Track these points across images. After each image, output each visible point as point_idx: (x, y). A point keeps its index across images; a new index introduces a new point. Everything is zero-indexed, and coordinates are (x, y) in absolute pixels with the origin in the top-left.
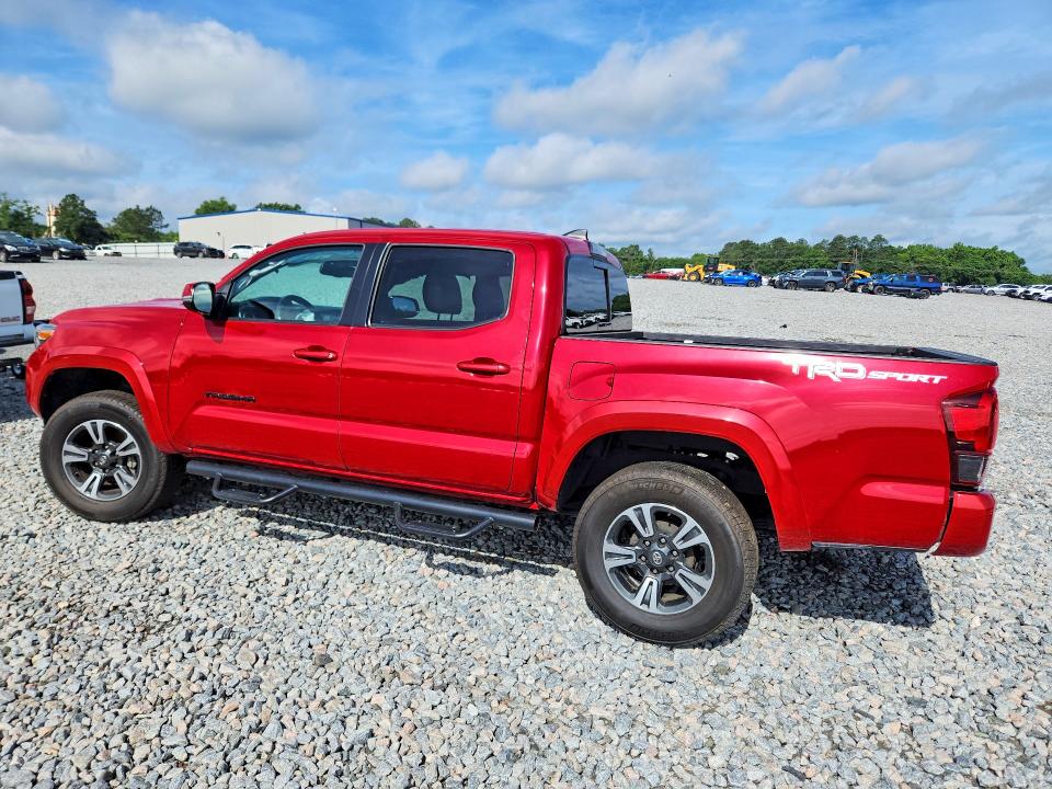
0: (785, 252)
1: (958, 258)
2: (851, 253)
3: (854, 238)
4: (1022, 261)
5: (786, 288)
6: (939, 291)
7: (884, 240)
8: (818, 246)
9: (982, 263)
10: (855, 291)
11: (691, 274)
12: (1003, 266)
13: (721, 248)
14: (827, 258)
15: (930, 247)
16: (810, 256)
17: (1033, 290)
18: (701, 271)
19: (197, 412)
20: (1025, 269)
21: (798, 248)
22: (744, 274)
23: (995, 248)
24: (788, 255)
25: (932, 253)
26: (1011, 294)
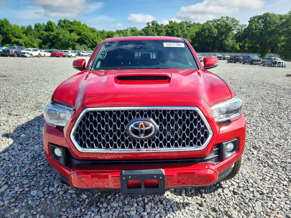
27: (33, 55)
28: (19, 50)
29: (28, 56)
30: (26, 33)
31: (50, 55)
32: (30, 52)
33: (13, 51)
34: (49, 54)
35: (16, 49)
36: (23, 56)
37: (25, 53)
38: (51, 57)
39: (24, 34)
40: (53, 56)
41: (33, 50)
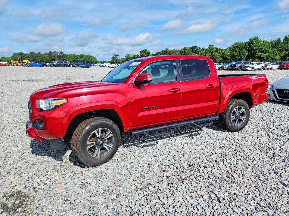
0: (35, 56)
1: (81, 57)
2: (55, 56)
3: (55, 52)
4: (95, 58)
5: (52, 67)
6: (91, 66)
7: (63, 53)
8: (45, 54)
9: (87, 59)
10: (70, 67)
11: (14, 64)
12: (91, 59)
13: (12, 55)
14: (48, 58)
15: (74, 54)
16: (43, 57)
17: (104, 65)
18: (17, 63)
19: (138, 115)
20: (96, 60)
21: (39, 55)
22: (38, 63)
23: (89, 55)
24: (36, 57)
25: (75, 56)
26: (100, 66)
27: (255, 68)
28: (244, 65)
29: (250, 69)
30: (273, 47)
31: (278, 68)
32: (253, 66)
33: (239, 66)
34: (277, 66)
35: (242, 64)
36: (245, 70)
37: (247, 67)
38: (279, 70)
39: (271, 48)
40: (281, 69)
41: (256, 64)
